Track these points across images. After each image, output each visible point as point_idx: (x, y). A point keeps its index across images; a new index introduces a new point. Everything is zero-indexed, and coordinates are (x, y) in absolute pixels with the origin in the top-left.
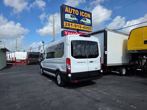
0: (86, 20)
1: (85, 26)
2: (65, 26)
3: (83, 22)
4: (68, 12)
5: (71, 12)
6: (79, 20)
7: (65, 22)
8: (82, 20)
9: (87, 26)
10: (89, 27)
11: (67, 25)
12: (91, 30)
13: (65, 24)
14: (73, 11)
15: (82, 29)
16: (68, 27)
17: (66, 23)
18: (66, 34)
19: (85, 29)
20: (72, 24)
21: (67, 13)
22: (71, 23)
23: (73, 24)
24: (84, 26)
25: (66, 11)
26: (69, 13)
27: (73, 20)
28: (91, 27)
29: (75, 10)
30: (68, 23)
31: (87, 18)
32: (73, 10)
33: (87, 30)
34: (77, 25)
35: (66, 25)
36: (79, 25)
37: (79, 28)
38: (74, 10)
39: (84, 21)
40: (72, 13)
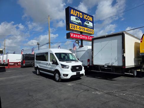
1: (88, 29)
3: (86, 25)
5: (76, 15)
6: (83, 23)
7: (70, 24)
8: (85, 23)
10: (92, 30)
11: (73, 27)
12: (93, 33)
14: (77, 13)
15: (85, 31)
16: (73, 29)
18: (72, 36)
19: (88, 32)
20: (77, 27)
21: (72, 15)
25: (71, 13)
26: (74, 16)
27: (77, 23)
28: (93, 30)
29: (79, 13)
30: (73, 25)
33: (90, 32)
34: (81, 27)
35: (71, 27)
36: (83, 28)
37: (83, 31)
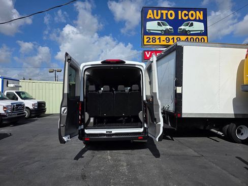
0: (192, 25)
1: (189, 37)
2: (145, 43)
4: (153, 18)
5: (159, 17)
6: (176, 28)
7: (145, 37)
8: (182, 27)
9: (195, 37)
10: (200, 37)
11: (151, 41)
13: (146, 40)
14: (162, 14)
16: (151, 43)
17: (147, 38)
18: (148, 56)
20: (160, 38)
21: (150, 20)
22: (157, 37)
23: (163, 38)
24: (187, 38)
25: (148, 18)
26: (155, 20)
27: (161, 31)
28: (205, 37)
29: (167, 12)
30: (151, 37)
31: (195, 20)
32: (162, 11)
34: (171, 37)
35: (147, 42)
36: (175, 37)
38: (164, 12)
39: (187, 28)
40: (161, 19)
